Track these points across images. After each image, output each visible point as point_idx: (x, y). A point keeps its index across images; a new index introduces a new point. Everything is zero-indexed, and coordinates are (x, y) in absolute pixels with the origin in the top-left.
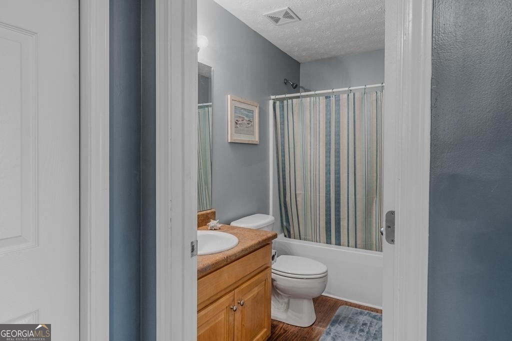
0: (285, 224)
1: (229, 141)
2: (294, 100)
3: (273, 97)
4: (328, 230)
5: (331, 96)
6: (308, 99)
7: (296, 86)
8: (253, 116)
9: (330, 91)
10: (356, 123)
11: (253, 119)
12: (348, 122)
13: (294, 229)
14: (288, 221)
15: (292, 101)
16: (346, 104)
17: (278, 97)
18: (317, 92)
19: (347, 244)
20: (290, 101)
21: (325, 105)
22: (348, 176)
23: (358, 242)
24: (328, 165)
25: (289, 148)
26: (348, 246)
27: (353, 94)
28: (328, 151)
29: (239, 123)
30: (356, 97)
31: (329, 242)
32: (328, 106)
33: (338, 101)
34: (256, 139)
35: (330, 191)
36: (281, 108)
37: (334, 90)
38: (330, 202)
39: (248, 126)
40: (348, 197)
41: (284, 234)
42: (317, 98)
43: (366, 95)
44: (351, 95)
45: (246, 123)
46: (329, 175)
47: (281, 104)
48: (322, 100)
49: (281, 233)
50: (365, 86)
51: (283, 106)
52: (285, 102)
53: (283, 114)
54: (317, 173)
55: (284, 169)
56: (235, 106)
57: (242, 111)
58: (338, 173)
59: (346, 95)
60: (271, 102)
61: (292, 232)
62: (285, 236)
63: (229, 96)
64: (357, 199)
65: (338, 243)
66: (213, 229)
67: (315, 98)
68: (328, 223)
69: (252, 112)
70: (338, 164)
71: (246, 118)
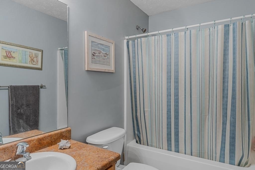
0: (136, 132)
1: (86, 69)
2: (142, 39)
3: (127, 37)
4: (169, 140)
5: (171, 34)
6: (153, 37)
7: (145, 30)
8: (109, 50)
9: (171, 30)
10: (192, 55)
11: (109, 53)
12: (185, 54)
13: (143, 137)
14: (139, 130)
15: (141, 40)
16: (184, 40)
17: (130, 37)
18: (160, 32)
19: (184, 151)
20: (139, 40)
21: (166, 41)
22: (185, 98)
23: (193, 151)
24: (169, 89)
25: (139, 76)
26: (185, 154)
27: (189, 31)
28: (169, 78)
29: (97, 55)
30: (192, 33)
31: (169, 149)
32: (169, 42)
33: (177, 38)
34: (112, 68)
35: (171, 109)
36: (133, 46)
37: (174, 29)
38: (170, 118)
39: (104, 58)
40: (185, 115)
41: (136, 139)
42: (160, 36)
43: (200, 31)
44: (188, 32)
45: (103, 55)
46: (169, 97)
47: (133, 43)
48: (164, 38)
49: (134, 139)
50: (200, 24)
51: (134, 44)
52: (136, 41)
53: (135, 51)
54: (160, 95)
55: (135, 92)
56: (92, 41)
57: (99, 45)
58: (177, 95)
59: (183, 33)
60: (125, 41)
61: (142, 139)
62: (137, 142)
63: (86, 32)
64: (192, 117)
65: (177, 151)
66: (63, 148)
67: (158, 36)
68: (169, 134)
69: (108, 47)
70: (177, 89)
71: (102, 52)
